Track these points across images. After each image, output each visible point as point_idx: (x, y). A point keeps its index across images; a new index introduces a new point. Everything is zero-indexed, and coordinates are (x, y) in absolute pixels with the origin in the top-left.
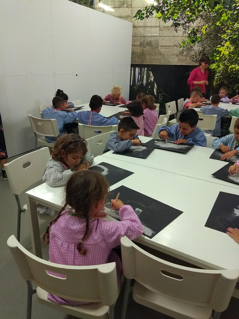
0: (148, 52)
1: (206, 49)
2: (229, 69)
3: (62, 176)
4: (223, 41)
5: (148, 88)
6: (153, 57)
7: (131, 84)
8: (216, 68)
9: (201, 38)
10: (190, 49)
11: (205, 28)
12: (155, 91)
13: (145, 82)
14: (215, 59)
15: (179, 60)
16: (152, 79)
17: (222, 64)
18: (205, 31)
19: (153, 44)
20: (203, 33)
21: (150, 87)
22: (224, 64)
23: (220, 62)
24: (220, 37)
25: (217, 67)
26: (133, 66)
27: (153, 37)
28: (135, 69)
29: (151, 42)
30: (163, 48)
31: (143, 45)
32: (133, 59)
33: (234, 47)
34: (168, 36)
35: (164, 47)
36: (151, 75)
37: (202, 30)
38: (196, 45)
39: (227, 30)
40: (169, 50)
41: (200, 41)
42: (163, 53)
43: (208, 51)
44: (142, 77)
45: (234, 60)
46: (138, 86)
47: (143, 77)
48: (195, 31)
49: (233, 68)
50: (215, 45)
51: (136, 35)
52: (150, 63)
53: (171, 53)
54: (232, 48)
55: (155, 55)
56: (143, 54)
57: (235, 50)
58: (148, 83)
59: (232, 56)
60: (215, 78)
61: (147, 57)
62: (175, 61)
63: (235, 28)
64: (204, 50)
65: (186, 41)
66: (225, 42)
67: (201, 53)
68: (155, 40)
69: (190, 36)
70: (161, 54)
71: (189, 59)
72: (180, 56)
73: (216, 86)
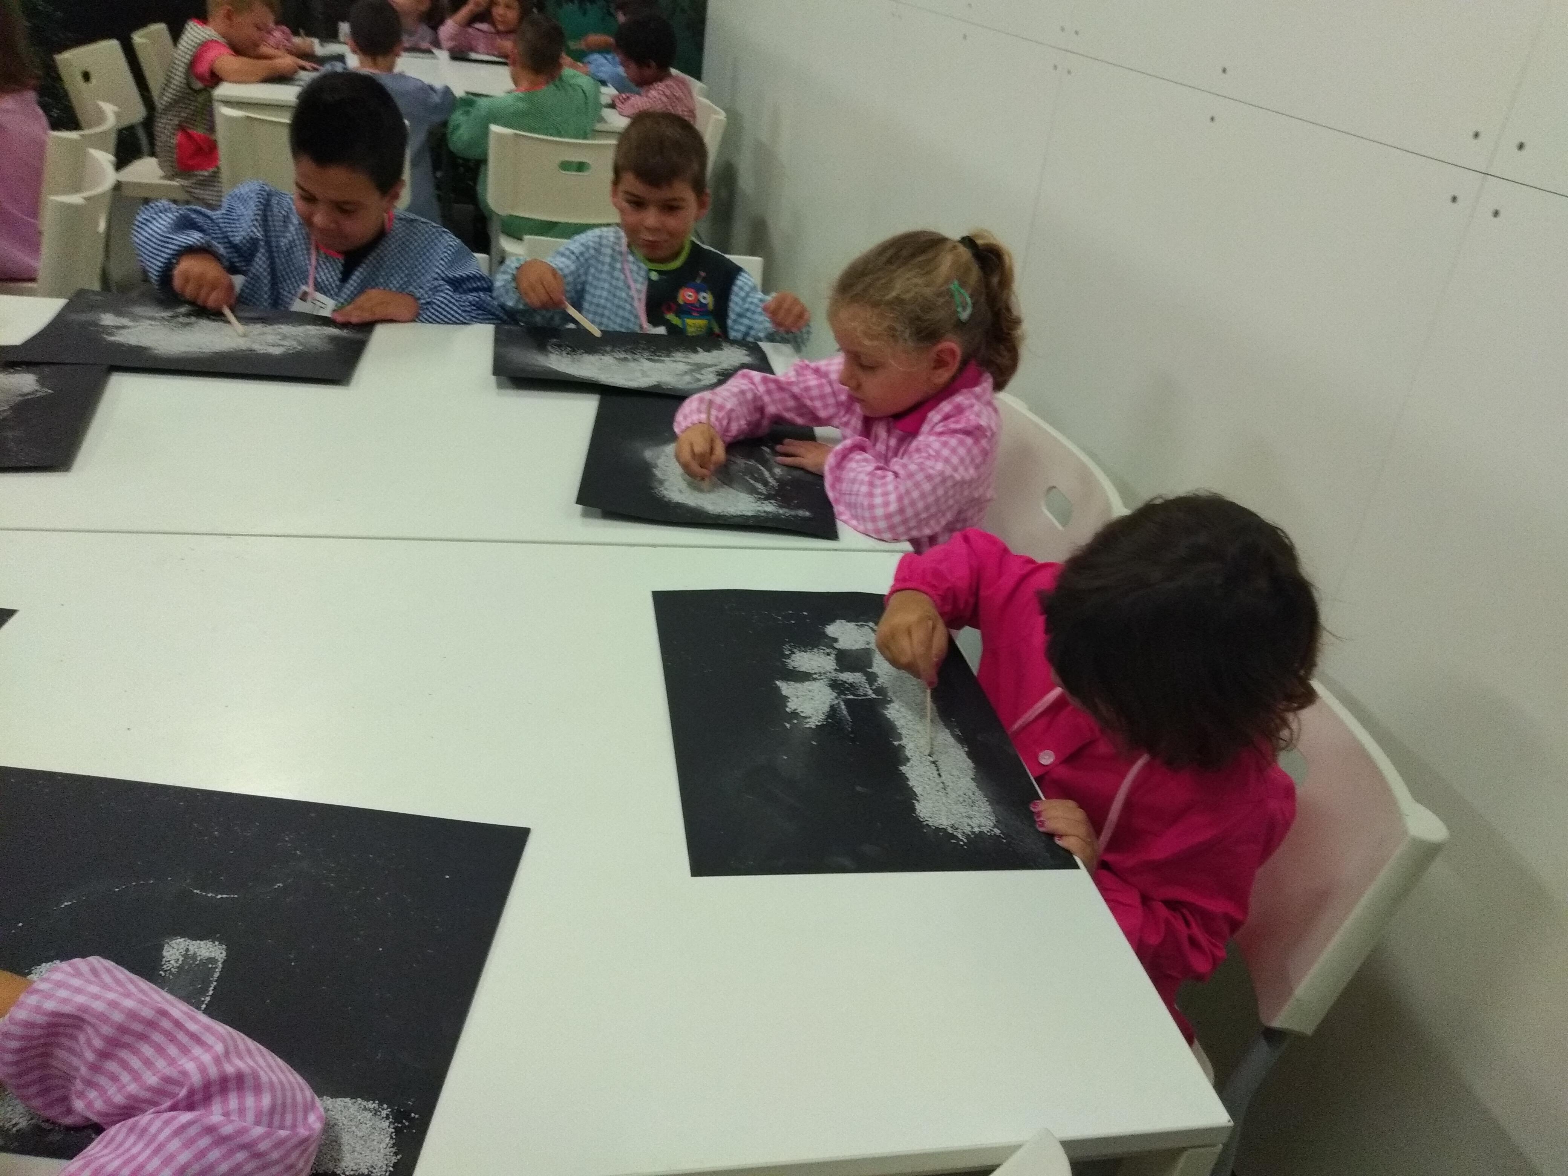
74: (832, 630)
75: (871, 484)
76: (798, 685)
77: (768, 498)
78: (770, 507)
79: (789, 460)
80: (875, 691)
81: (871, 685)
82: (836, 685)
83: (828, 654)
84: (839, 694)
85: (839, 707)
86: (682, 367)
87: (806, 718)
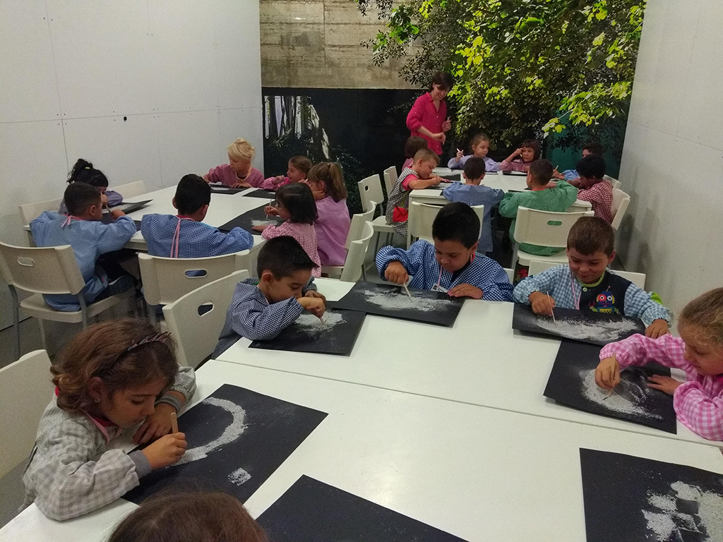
0: (300, 59)
1: (433, 53)
2: (487, 95)
3: (91, 479)
4: (468, 36)
5: (309, 143)
6: (313, 70)
7: (267, 133)
8: (458, 95)
9: (420, 27)
10: (397, 52)
11: (427, 7)
12: (325, 149)
13: (299, 129)
14: (456, 76)
15: (375, 77)
16: (316, 122)
17: (471, 86)
18: (428, 12)
19: (312, 40)
20: (423, 17)
21: (312, 142)
22: (475, 86)
23: (466, 82)
24: (461, 25)
25: (460, 92)
26: (268, 92)
27: (309, 24)
28: (274, 99)
29: (305, 35)
30: (336, 51)
31: (288, 44)
32: (265, 76)
33: (492, 48)
34: (345, 24)
35: (337, 48)
36: (314, 112)
37: (421, 10)
38: (410, 44)
39: (474, 12)
40: (349, 55)
41: (418, 35)
42: (337, 61)
43: (439, 57)
44: (290, 116)
45: (495, 77)
46: (283, 138)
47: (294, 118)
48: (405, 11)
49: (496, 95)
50: (453, 43)
51: (268, 19)
52: (309, 85)
53: (356, 62)
54: (489, 50)
55: (318, 67)
56: (289, 64)
57: (497, 55)
58: (307, 133)
59: (491, 67)
60: (459, 117)
61: (300, 72)
62: (366, 80)
63: (491, 7)
64: (428, 54)
65: (387, 35)
66: (474, 38)
67: (423, 62)
68: (315, 33)
69: (394, 23)
70: (332, 64)
71: (396, 74)
72: (377, 69)
73: (463, 134)
74: (675, 486)
75: (701, 409)
76: (654, 514)
77: (640, 405)
78: (640, 411)
79: (654, 386)
80: (699, 528)
81: (697, 524)
82: (675, 519)
83: (672, 500)
84: (678, 525)
85: (677, 533)
86: (601, 330)
87: (657, 534)
